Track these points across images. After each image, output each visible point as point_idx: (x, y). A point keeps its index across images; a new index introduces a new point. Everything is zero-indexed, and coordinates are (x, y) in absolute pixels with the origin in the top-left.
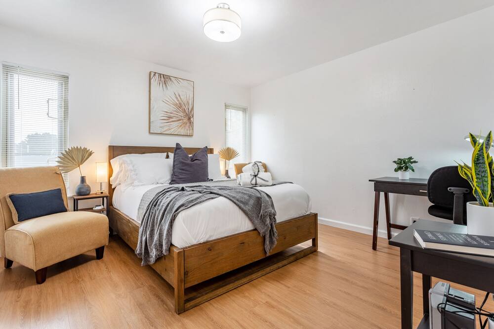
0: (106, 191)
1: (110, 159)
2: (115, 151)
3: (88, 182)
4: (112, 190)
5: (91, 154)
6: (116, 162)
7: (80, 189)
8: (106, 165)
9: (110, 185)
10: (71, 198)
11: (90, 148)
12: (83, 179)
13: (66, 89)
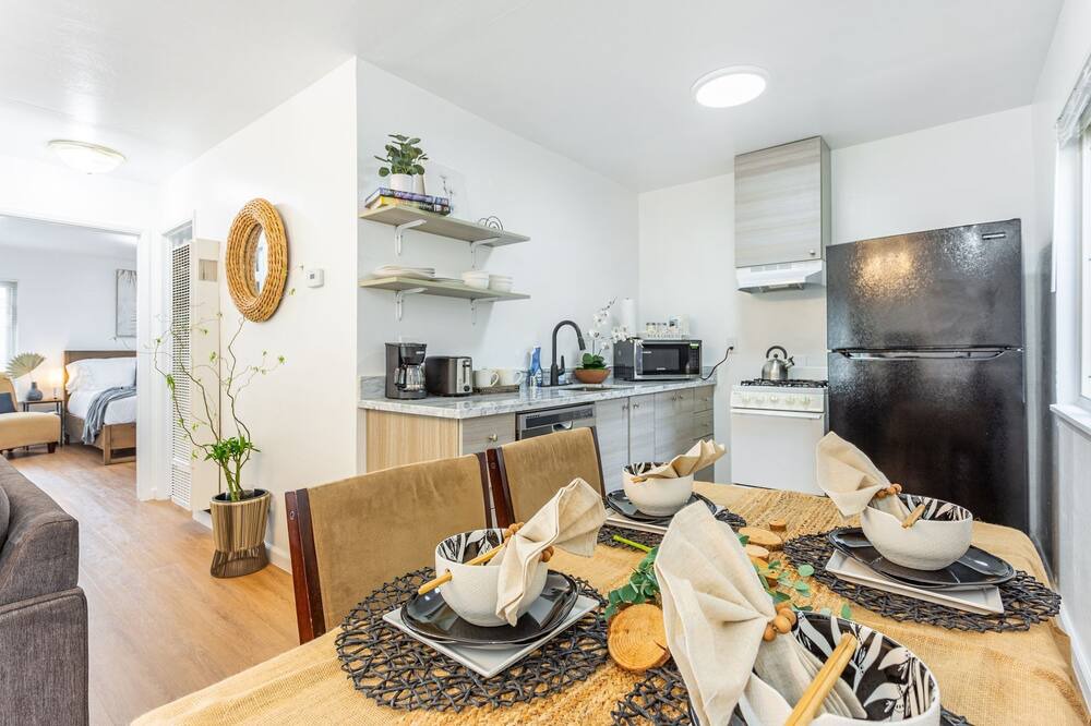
0: (61, 396)
1: (66, 364)
2: (72, 356)
3: (39, 388)
4: (67, 396)
5: (42, 360)
6: (73, 368)
7: (30, 393)
8: (61, 370)
9: (66, 392)
10: (20, 403)
11: (42, 353)
12: (34, 385)
13: (15, 295)
